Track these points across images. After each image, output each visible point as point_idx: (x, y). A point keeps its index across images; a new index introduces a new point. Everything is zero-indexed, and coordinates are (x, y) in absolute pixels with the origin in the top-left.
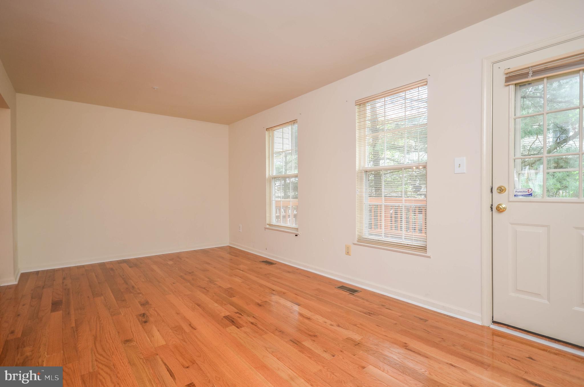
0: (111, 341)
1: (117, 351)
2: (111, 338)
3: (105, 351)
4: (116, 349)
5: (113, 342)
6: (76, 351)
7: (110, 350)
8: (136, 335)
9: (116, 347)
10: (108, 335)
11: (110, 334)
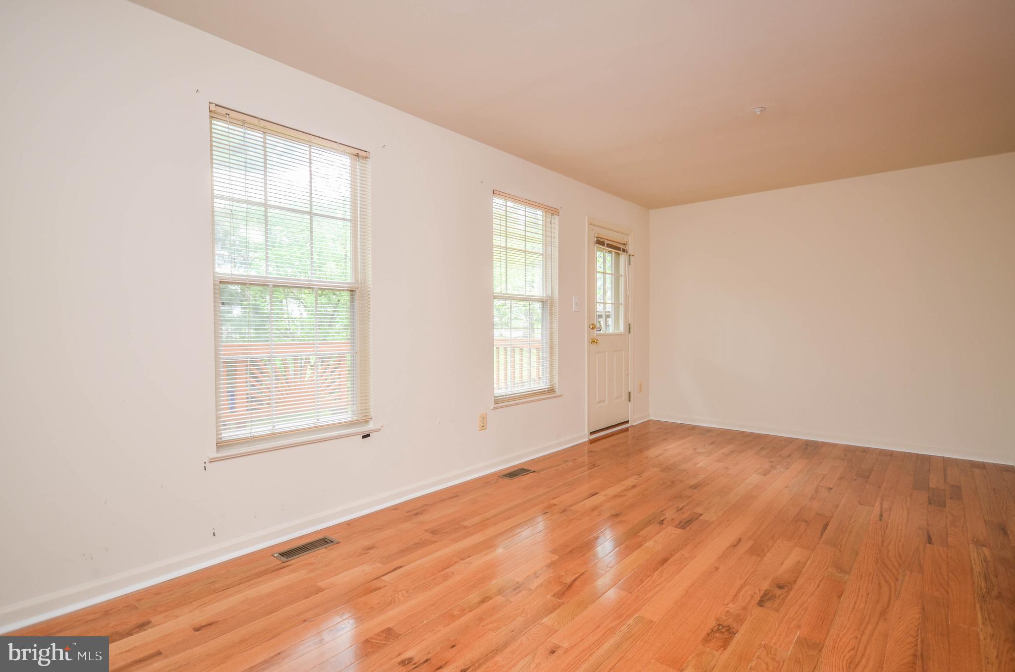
0: (861, 591)
1: (862, 573)
2: (858, 595)
3: (879, 584)
4: (862, 577)
5: (859, 589)
6: (924, 609)
7: (871, 580)
8: (818, 577)
9: (859, 579)
10: (859, 605)
11: (855, 603)
